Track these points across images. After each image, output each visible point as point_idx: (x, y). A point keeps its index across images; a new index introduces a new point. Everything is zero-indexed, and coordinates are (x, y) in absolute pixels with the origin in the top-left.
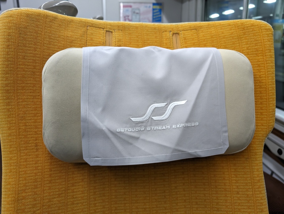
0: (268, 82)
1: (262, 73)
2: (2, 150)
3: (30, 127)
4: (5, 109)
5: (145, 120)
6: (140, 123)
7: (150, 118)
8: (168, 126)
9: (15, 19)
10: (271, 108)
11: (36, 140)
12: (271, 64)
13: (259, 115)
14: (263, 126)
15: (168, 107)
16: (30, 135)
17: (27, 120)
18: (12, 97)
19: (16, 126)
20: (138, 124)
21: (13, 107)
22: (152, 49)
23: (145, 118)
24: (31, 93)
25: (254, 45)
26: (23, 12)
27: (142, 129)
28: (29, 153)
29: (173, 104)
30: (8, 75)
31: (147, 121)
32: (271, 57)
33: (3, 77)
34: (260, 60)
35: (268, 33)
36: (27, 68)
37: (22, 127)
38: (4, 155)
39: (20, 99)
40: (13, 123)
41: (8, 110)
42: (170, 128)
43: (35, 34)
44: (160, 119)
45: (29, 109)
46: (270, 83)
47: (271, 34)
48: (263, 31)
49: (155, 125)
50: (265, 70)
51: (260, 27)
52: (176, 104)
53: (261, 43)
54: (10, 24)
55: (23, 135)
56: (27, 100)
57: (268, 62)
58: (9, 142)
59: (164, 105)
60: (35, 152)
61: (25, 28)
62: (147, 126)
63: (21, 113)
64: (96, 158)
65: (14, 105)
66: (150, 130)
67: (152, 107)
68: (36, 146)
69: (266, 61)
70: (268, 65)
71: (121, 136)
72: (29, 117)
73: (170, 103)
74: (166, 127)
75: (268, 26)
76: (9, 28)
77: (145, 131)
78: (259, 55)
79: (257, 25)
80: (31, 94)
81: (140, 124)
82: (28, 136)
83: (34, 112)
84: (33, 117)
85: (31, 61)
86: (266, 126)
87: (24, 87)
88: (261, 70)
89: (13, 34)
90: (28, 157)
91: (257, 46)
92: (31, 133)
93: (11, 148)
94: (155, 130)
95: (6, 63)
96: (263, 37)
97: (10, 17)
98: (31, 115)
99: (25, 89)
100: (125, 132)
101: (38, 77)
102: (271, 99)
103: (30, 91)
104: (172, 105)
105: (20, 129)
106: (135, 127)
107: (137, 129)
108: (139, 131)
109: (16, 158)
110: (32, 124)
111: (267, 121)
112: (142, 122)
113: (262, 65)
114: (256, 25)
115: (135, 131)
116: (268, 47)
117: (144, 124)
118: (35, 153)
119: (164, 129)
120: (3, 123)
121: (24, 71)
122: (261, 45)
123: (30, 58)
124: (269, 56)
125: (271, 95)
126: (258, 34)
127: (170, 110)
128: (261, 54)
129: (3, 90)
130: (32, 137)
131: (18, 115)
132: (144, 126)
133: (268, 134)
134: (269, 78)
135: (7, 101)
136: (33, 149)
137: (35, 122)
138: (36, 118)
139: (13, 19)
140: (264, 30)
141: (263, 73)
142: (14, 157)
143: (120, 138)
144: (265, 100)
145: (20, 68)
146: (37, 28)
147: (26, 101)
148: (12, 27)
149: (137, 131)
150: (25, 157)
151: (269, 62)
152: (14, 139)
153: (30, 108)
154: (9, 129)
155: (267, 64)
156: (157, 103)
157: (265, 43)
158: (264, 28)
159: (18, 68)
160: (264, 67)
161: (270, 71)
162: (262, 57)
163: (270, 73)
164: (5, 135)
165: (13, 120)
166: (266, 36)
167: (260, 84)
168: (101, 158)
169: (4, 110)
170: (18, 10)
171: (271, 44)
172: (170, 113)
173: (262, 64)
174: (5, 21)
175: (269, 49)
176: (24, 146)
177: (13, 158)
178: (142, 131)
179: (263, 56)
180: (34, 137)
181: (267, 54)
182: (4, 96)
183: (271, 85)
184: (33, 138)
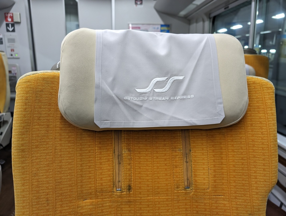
0: (270, 140)
1: (263, 130)
2: (16, 204)
3: (42, 182)
4: (20, 167)
5: (148, 91)
6: (143, 93)
7: (153, 90)
8: (167, 98)
9: (32, 84)
10: (273, 165)
11: (47, 195)
12: (273, 122)
13: (262, 171)
14: (265, 182)
15: (168, 81)
16: (42, 190)
17: (40, 176)
18: (27, 156)
19: (30, 182)
20: (142, 94)
21: (27, 164)
22: (155, 34)
23: (148, 90)
24: (44, 150)
25: (256, 102)
26: (40, 76)
27: (145, 99)
28: (41, 208)
29: (173, 78)
30: (24, 136)
31: (150, 92)
32: (273, 115)
33: (19, 138)
34: (262, 117)
35: (269, 91)
36: (42, 128)
37: (34, 183)
38: (17, 209)
39: (34, 157)
40: (26, 180)
41: (23, 168)
42: (169, 99)
43: (50, 96)
44: (161, 91)
45: (41, 166)
46: (272, 140)
47: (272, 92)
48: (264, 89)
49: (157, 96)
50: (267, 127)
51: (262, 85)
52: (175, 79)
53: (263, 101)
54: (28, 89)
55: (35, 191)
56: (40, 157)
57: (269, 120)
58: (22, 198)
59: (165, 79)
60: (46, 206)
61: (42, 91)
62: (149, 96)
63: (35, 169)
64: (105, 121)
65: (28, 163)
66: (152, 100)
67: (154, 81)
68: (47, 201)
69: (268, 119)
70: (270, 122)
71: (128, 103)
72: (41, 173)
73: (170, 78)
74: (165, 98)
75: (269, 84)
76: (27, 93)
77: (147, 101)
78: (261, 112)
79: (259, 83)
80: (44, 152)
81: (144, 95)
82: (40, 191)
83: (46, 168)
84: (45, 173)
85: (46, 120)
86: (269, 182)
87: (38, 145)
88: (263, 128)
89: (30, 98)
90: (39, 212)
91: (259, 103)
92: (43, 188)
93: (24, 203)
94: (156, 100)
95: (23, 125)
96: (264, 95)
97: (28, 82)
98: (43, 171)
99: (38, 148)
100: (131, 100)
101: (51, 135)
102: (274, 156)
103: (43, 149)
104: (172, 80)
105: (33, 185)
106: (139, 97)
107: (141, 99)
108: (142, 100)
109: (28, 213)
110: (44, 180)
111: (270, 177)
112: (145, 93)
113: (264, 123)
114: (257, 83)
115: (139, 100)
116: (269, 105)
117: (147, 95)
118: (46, 208)
119: (163, 100)
120: (18, 179)
121: (38, 131)
122: (263, 103)
123: (44, 119)
124: (271, 114)
125: (273, 152)
126: (259, 92)
127: (170, 83)
128: (262, 112)
129: (19, 150)
130: (43, 192)
131: (31, 172)
132: (147, 96)
133: (271, 189)
134: (271, 135)
135: (22, 159)
136: (44, 204)
137: (47, 178)
138: (48, 174)
139: (30, 84)
140: (266, 89)
141: (265, 130)
142: (27, 211)
143: (126, 105)
144: (267, 157)
145: (35, 128)
146: (51, 90)
147: (39, 159)
148: (29, 92)
149: (141, 101)
150: (36, 212)
151: (271, 120)
152: (27, 194)
153: (43, 164)
154: (23, 185)
155: (268, 121)
156: (159, 77)
157: (266, 101)
158: (265, 86)
159: (33, 128)
160: (266, 124)
161: (272, 128)
162: (263, 115)
163: (272, 130)
164: (20, 191)
165: (27, 177)
166: (267, 94)
167: (262, 141)
168: (110, 121)
169: (18, 168)
170: (35, 75)
171: (273, 102)
172: (170, 86)
173: (264, 121)
174: (23, 86)
175: (270, 108)
176: (36, 201)
177: (26, 213)
178: (145, 100)
179: (264, 113)
180: (46, 192)
181: (268, 112)
182: (19, 155)
183: (273, 142)
184: (44, 194)
